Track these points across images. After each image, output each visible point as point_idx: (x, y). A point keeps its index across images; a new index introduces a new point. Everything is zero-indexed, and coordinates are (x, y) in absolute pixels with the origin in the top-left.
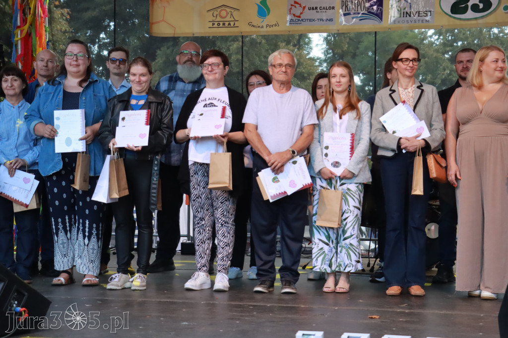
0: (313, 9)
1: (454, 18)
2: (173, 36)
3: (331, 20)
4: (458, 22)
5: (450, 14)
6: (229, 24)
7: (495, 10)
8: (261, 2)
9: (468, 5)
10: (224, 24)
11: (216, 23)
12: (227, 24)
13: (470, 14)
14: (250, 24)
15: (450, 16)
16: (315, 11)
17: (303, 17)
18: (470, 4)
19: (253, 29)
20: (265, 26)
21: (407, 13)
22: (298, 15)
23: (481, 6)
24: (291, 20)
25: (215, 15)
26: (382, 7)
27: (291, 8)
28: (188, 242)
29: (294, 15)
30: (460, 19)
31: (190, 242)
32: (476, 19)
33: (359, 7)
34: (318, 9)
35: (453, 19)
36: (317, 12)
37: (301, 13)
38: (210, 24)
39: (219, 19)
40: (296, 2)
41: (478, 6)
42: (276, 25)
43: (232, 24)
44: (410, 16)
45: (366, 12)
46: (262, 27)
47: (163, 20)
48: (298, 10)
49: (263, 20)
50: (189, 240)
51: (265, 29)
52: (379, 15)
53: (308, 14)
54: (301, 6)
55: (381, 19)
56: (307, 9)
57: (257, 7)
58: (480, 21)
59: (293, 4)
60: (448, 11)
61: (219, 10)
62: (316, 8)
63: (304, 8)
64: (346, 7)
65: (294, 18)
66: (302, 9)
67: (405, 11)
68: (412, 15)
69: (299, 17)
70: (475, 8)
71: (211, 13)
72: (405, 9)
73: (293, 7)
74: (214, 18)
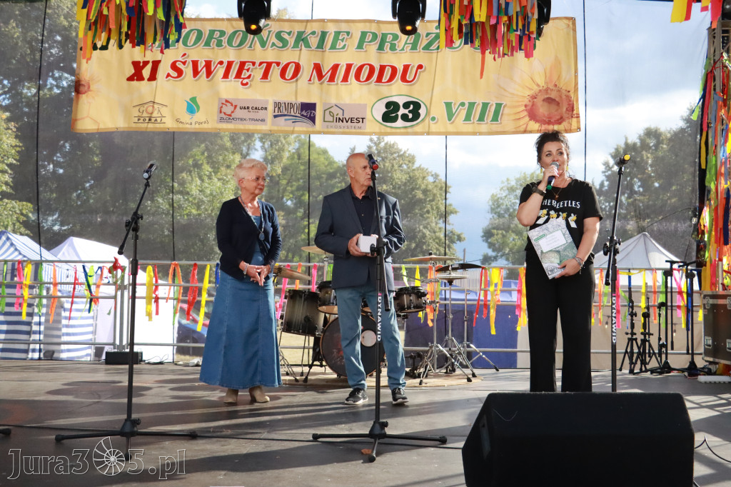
0: (245, 108)
1: (386, 126)
2: (96, 131)
3: (263, 120)
4: (389, 130)
5: (382, 122)
6: (156, 120)
7: (423, 120)
8: (190, 99)
9: (397, 115)
10: (150, 120)
11: (142, 119)
12: (153, 120)
13: (400, 123)
14: (177, 120)
15: (381, 124)
16: (246, 110)
17: (233, 116)
18: (400, 113)
19: (181, 125)
20: (193, 123)
21: (339, 119)
22: (229, 113)
23: (410, 116)
24: (222, 118)
25: (141, 111)
26: (315, 110)
27: (222, 107)
28: (113, 351)
29: (225, 113)
30: (391, 127)
31: (116, 350)
32: (406, 127)
33: (292, 110)
34: (250, 108)
35: (383, 127)
36: (250, 112)
37: (232, 112)
38: (136, 120)
39: (145, 114)
40: (227, 101)
41: (408, 116)
42: (205, 122)
43: (159, 120)
44: (343, 121)
45: (299, 115)
46: (191, 124)
47: (87, 117)
48: (228, 109)
49: (191, 117)
50: (115, 348)
51: (193, 126)
52: (313, 119)
53: (239, 113)
54: (232, 105)
55: (314, 122)
56: (238, 108)
57: (186, 104)
58: (410, 130)
59: (224, 102)
60: (380, 120)
61: (146, 106)
62: (248, 108)
63: (236, 106)
64: (279, 108)
65: (225, 117)
66: (232, 108)
67: (338, 117)
68: (344, 120)
69: (230, 115)
70: (405, 118)
71: (138, 108)
72: (337, 115)
73: (224, 106)
74: (140, 114)
